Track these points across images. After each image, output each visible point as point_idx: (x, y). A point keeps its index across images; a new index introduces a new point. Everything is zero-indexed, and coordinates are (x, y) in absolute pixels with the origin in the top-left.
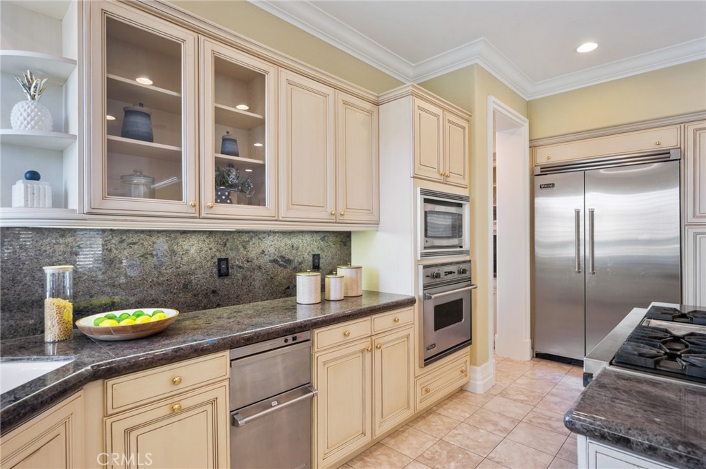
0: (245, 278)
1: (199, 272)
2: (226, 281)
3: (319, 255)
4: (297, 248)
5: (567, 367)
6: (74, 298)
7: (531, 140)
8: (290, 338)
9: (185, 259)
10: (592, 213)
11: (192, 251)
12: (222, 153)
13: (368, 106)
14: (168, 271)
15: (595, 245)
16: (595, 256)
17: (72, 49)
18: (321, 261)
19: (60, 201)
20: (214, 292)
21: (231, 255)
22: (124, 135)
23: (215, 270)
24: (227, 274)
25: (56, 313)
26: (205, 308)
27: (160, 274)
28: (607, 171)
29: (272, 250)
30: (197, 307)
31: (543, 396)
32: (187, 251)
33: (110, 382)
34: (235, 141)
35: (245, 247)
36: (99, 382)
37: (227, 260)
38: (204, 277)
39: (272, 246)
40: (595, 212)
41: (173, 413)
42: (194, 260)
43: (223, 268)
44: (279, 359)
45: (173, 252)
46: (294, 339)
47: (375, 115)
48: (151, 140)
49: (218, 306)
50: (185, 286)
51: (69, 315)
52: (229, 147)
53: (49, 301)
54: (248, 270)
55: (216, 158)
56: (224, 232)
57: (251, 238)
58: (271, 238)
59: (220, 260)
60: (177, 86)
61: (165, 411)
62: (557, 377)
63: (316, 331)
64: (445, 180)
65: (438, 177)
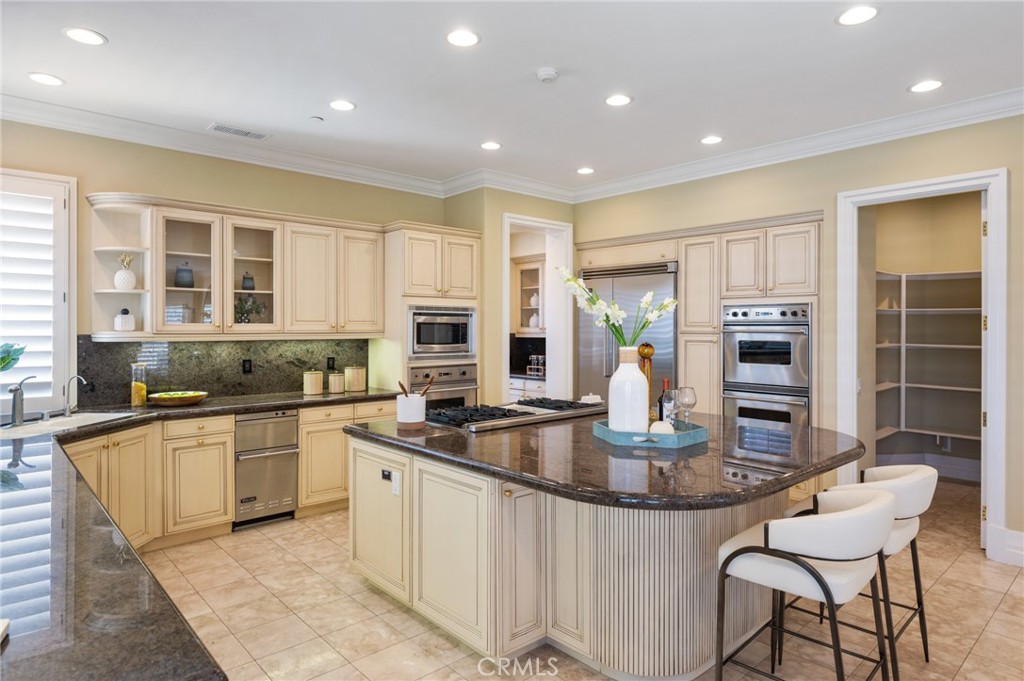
0: (265, 374)
1: (229, 369)
2: (250, 376)
3: (333, 358)
4: (312, 353)
6: (147, 383)
7: (575, 244)
8: (280, 413)
9: (218, 360)
11: (224, 355)
12: (244, 289)
13: (372, 236)
14: (206, 369)
17: (147, 241)
18: (336, 363)
19: (140, 326)
20: (240, 384)
21: (253, 358)
22: (176, 286)
23: (241, 368)
24: (250, 371)
25: (138, 388)
26: (233, 395)
27: (201, 370)
29: (289, 354)
30: (227, 394)
32: (220, 355)
33: (166, 423)
34: (252, 279)
35: (265, 352)
36: (160, 422)
37: (250, 361)
38: (233, 373)
39: (289, 352)
41: (201, 445)
42: (225, 361)
43: (247, 367)
44: (270, 426)
45: (210, 356)
46: (284, 413)
47: (380, 243)
48: (192, 286)
49: (243, 394)
50: (218, 379)
51: (144, 392)
52: (248, 284)
53: (133, 383)
54: (268, 369)
55: (235, 293)
56: (248, 342)
57: (270, 345)
58: (287, 344)
59: (244, 361)
60: (208, 248)
61: (195, 443)
63: (301, 410)
64: (444, 295)
65: (434, 293)
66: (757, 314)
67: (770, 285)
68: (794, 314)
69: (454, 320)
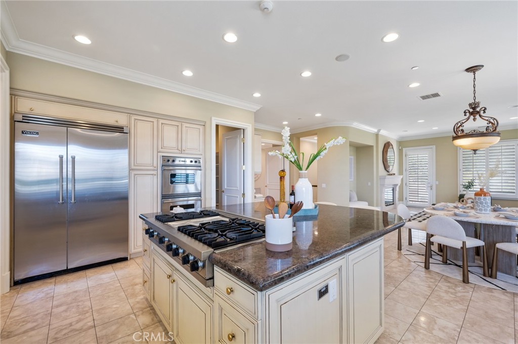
5: (53, 280)
10: (73, 158)
15: (76, 181)
16: (76, 189)
28: (84, 131)
31: (49, 312)
40: (75, 159)
62: (50, 291)
66: (180, 161)
67: (184, 148)
68: (196, 162)
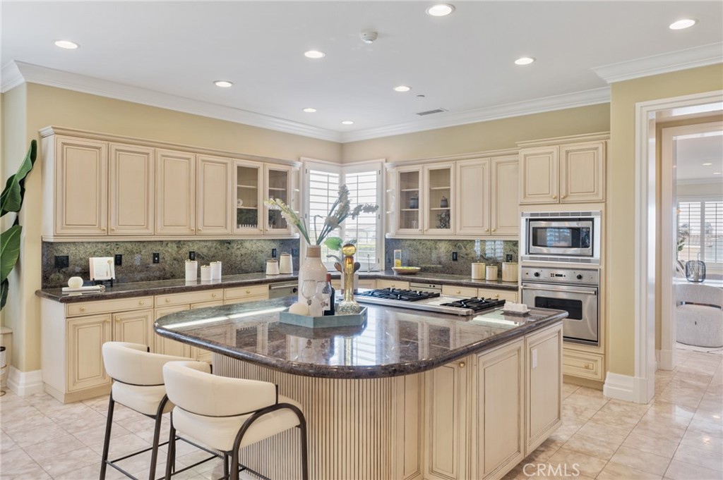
0: (465, 262)
1: (445, 257)
2: (456, 263)
8: (432, 286)
9: (440, 251)
11: (443, 248)
20: (451, 267)
21: (458, 251)
23: (451, 257)
25: (397, 263)
35: (465, 248)
37: (456, 253)
38: (447, 260)
42: (443, 252)
43: (455, 257)
50: (440, 263)
52: (443, 204)
53: (395, 260)
54: (467, 259)
55: (431, 210)
56: (455, 240)
57: (468, 243)
59: (453, 253)
63: (443, 286)
64: (560, 201)
65: (551, 200)
69: (574, 224)
